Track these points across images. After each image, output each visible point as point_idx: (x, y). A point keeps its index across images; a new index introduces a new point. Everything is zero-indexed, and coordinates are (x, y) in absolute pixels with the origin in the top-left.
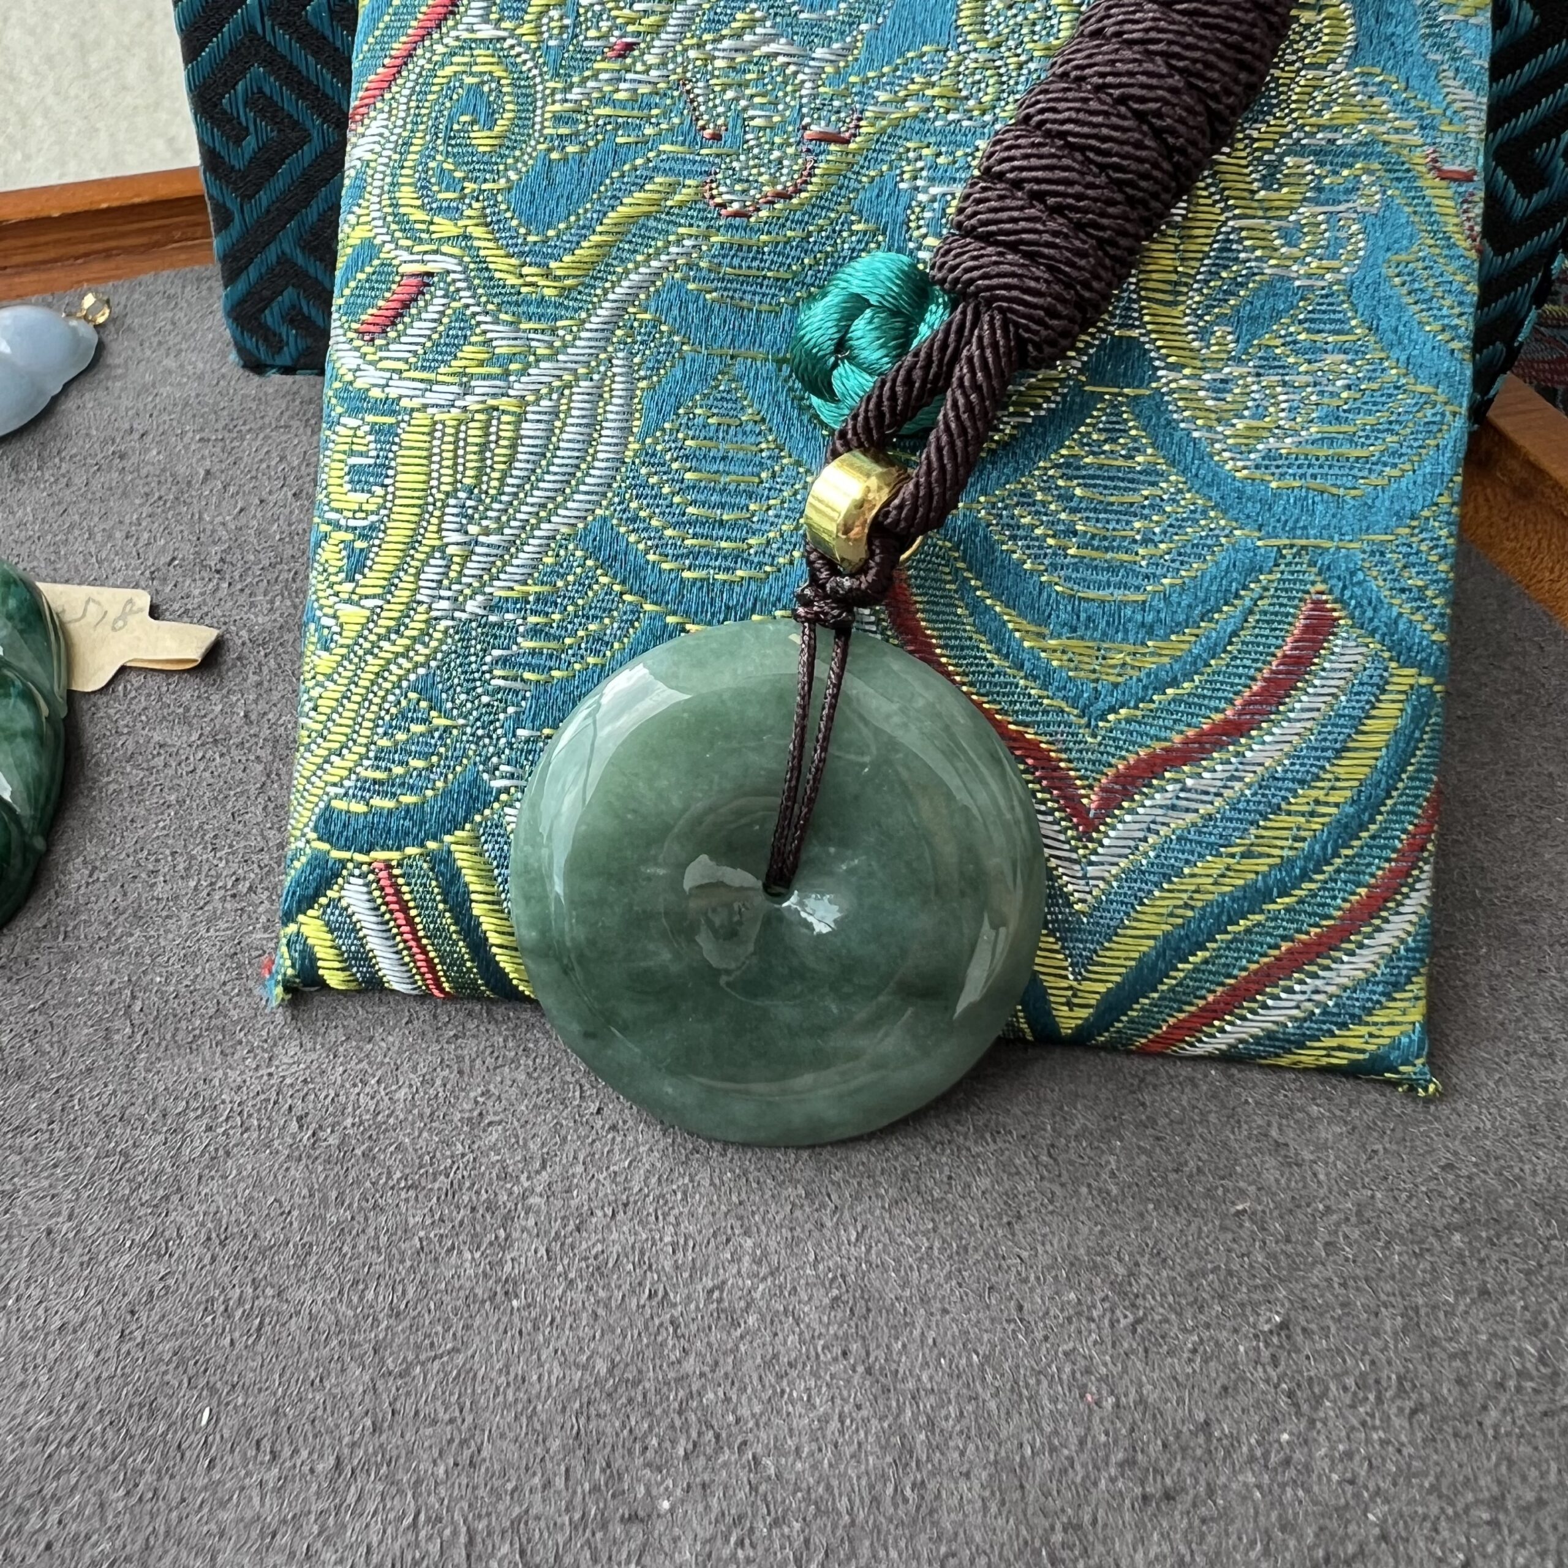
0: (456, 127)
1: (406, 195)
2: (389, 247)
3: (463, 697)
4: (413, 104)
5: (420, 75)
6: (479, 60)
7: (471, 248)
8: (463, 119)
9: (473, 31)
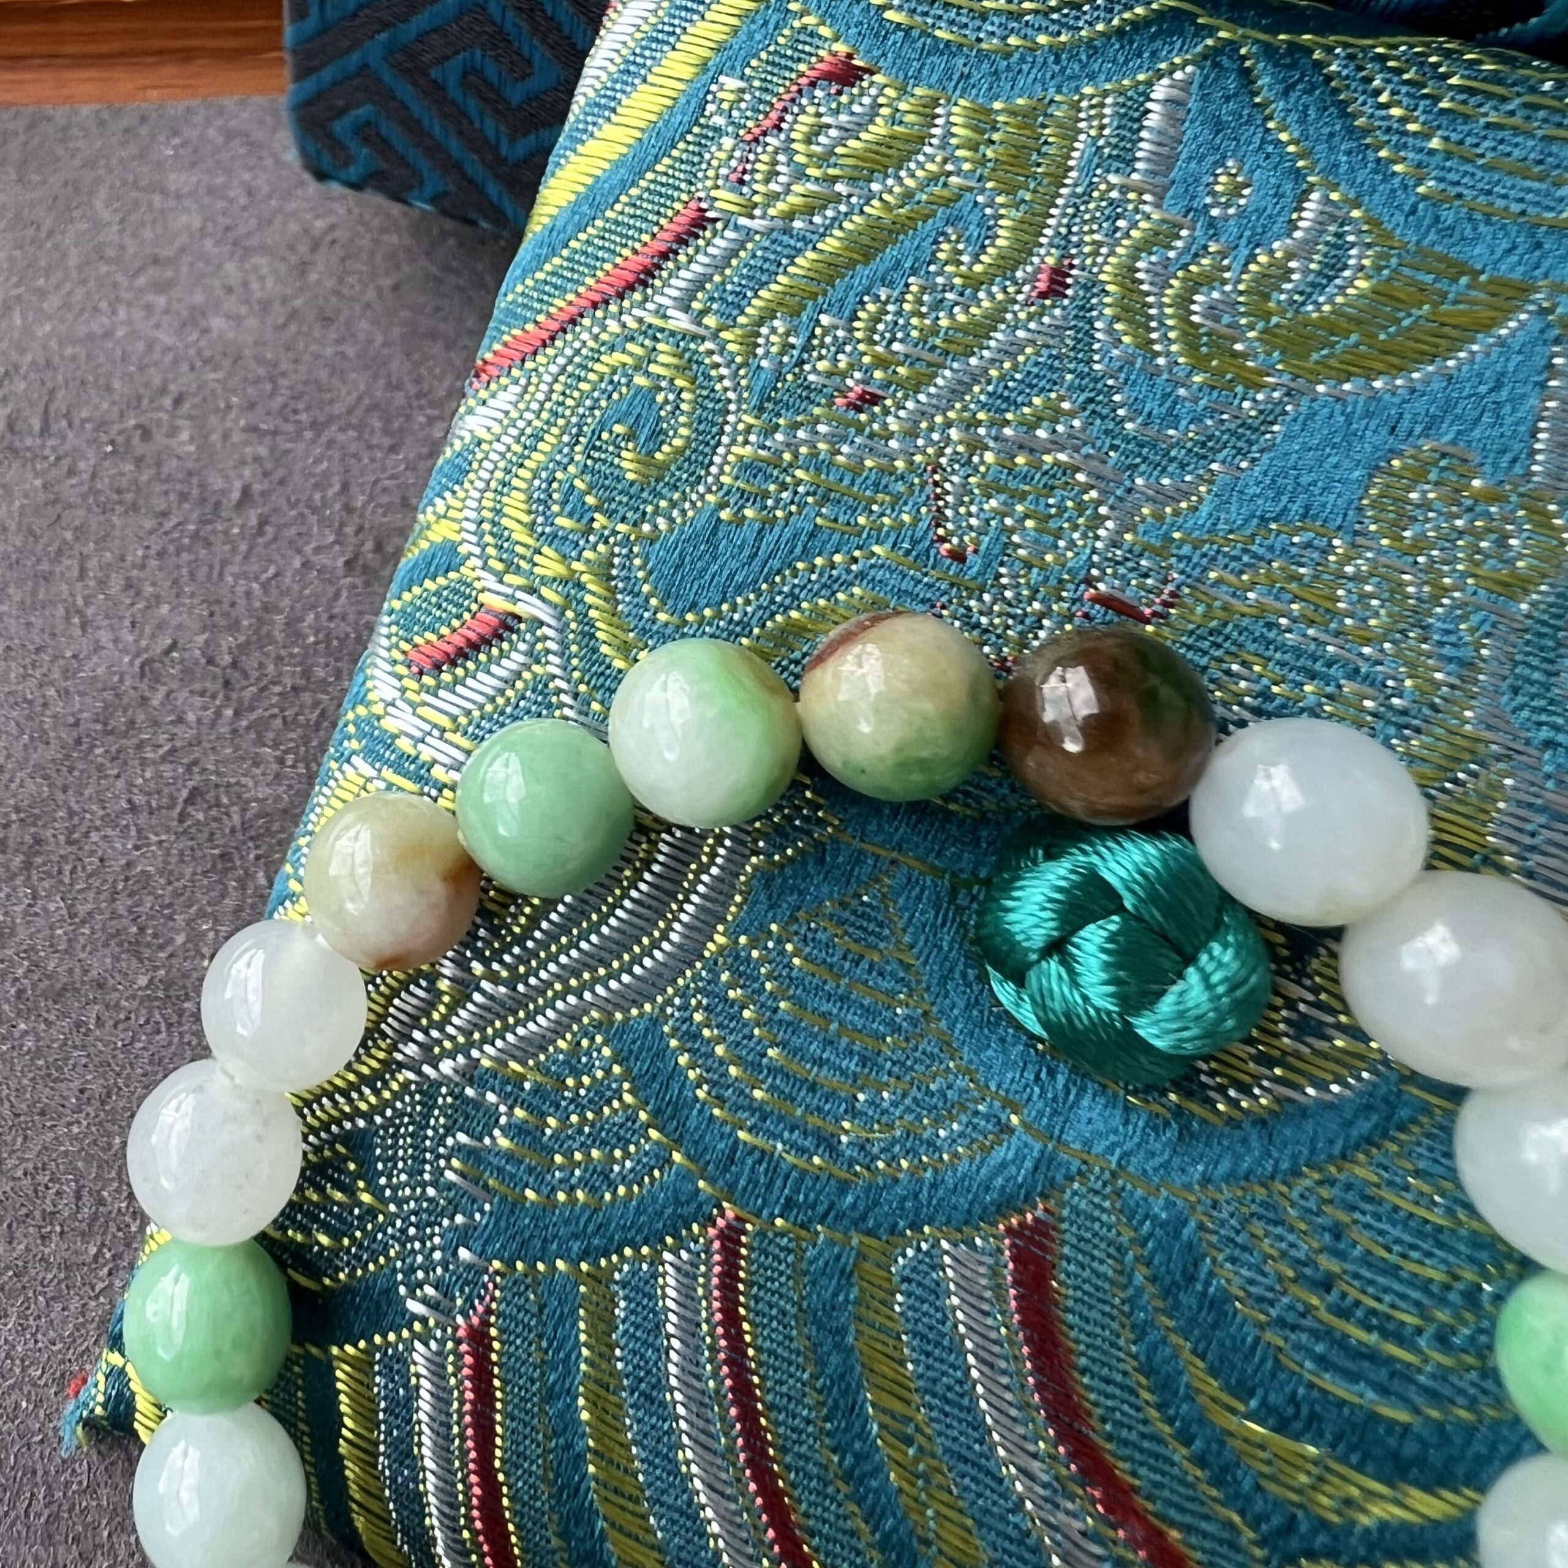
0: (605, 436)
1: (515, 505)
2: (474, 562)
3: (403, 1177)
4: (558, 387)
5: (577, 352)
6: (662, 358)
7: (580, 601)
8: (618, 429)
9: (665, 317)
